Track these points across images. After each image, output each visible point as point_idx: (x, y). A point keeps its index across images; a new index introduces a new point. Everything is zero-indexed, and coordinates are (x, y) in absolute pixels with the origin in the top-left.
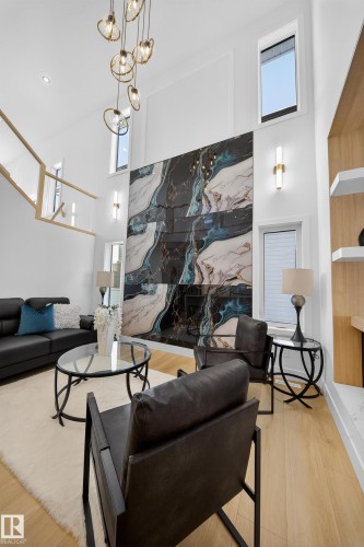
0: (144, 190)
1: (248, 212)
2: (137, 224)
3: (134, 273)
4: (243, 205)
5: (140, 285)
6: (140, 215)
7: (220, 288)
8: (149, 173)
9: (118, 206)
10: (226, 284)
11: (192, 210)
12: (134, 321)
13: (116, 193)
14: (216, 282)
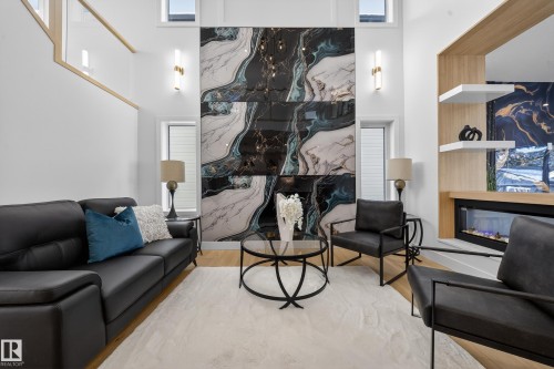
0: (224, 58)
1: (351, 106)
2: (215, 100)
3: (217, 163)
4: (346, 99)
5: (227, 178)
6: (222, 89)
7: (327, 178)
8: (232, 38)
9: (181, 71)
10: (332, 173)
11: (292, 95)
12: (221, 222)
13: (177, 52)
14: (322, 171)
